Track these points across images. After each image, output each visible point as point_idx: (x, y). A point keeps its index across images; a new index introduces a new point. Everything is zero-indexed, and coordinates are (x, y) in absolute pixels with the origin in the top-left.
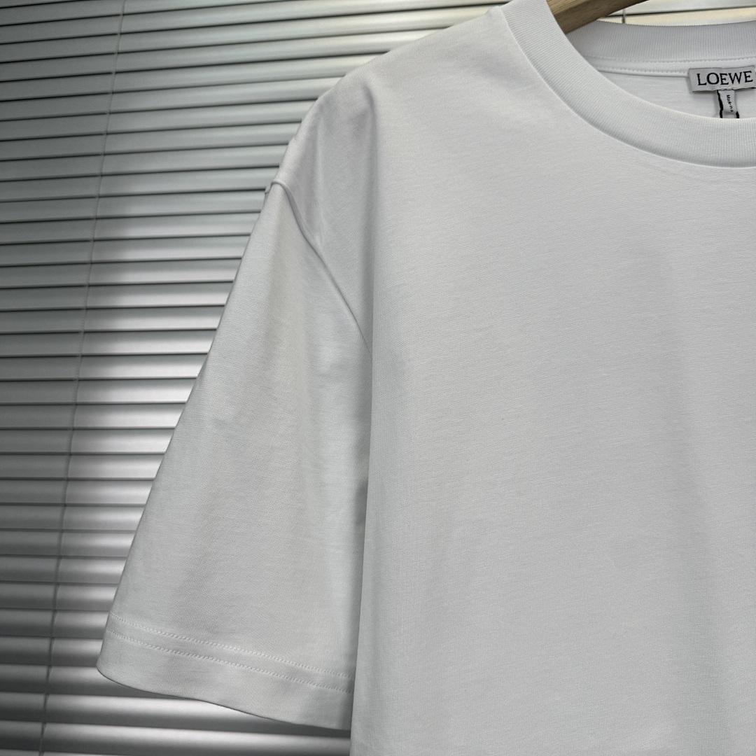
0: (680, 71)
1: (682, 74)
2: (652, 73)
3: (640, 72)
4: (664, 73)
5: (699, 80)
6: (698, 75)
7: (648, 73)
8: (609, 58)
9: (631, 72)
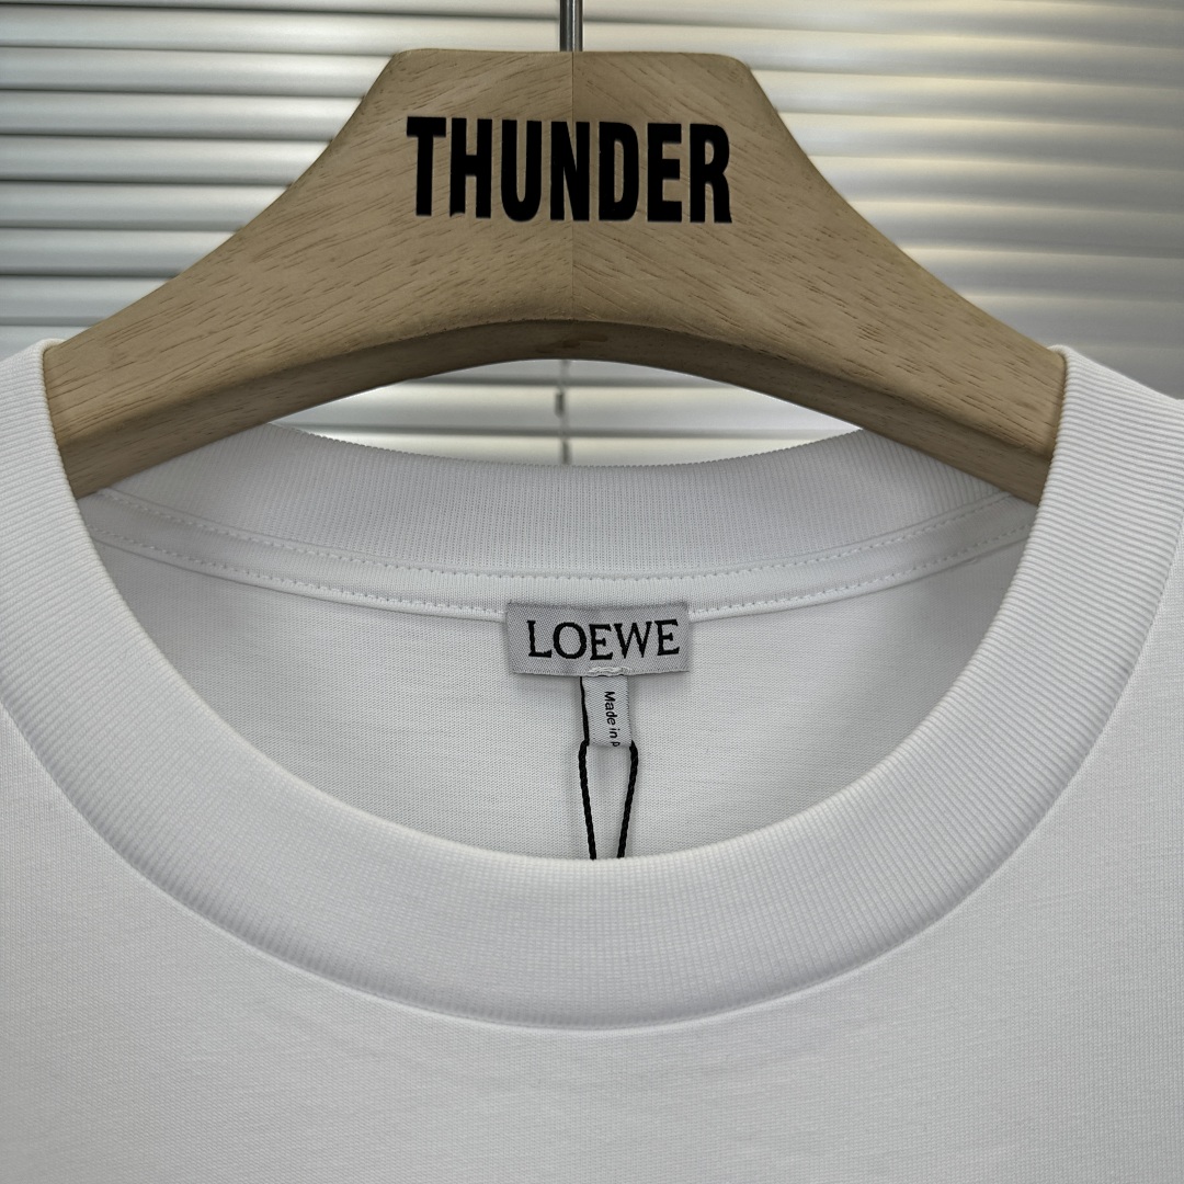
0: (485, 605)
1: (489, 614)
2: (405, 605)
3: (371, 600)
4: (442, 609)
5: (532, 639)
6: (531, 624)
7: (393, 604)
8: (289, 546)
9: (347, 597)
